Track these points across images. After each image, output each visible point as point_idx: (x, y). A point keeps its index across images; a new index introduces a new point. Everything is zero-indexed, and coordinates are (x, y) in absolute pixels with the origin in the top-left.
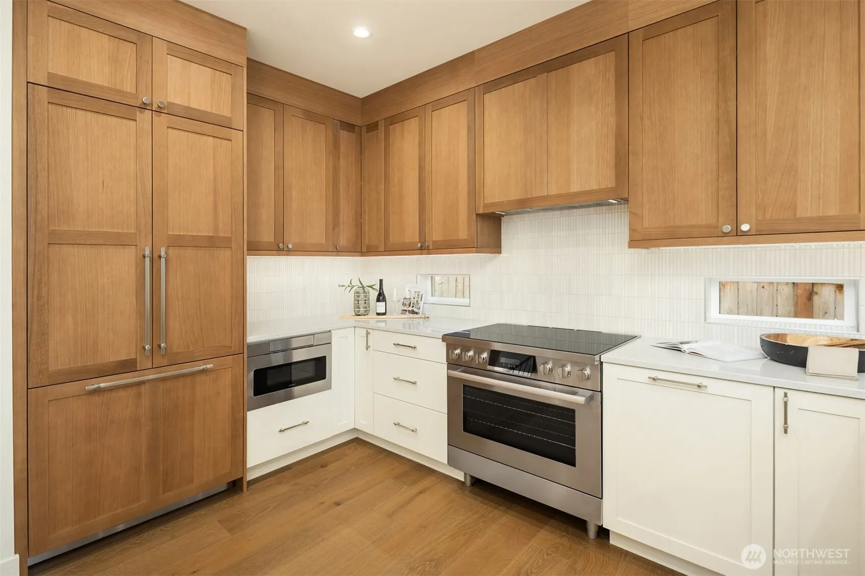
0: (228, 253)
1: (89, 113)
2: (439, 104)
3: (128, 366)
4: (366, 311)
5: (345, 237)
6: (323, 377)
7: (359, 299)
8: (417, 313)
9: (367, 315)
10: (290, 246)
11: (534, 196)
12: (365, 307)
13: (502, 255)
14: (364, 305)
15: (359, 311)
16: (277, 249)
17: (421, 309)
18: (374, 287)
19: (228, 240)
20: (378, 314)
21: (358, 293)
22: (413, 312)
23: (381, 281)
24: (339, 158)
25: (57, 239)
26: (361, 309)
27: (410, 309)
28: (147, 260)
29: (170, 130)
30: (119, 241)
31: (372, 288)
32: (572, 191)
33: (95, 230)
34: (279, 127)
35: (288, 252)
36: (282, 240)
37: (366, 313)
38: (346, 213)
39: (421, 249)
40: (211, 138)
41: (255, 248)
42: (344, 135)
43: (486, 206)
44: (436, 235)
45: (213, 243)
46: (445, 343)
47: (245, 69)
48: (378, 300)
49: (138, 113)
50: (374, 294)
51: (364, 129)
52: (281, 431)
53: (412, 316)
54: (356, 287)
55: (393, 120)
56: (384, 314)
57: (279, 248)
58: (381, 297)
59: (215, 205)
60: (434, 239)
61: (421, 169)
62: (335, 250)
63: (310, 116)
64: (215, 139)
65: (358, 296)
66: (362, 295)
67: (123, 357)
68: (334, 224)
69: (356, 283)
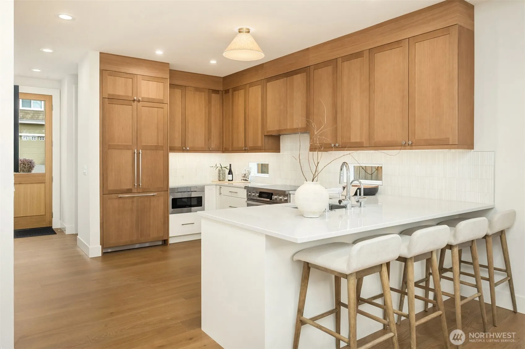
0: (162, 152)
1: (119, 105)
2: (252, 85)
3: (129, 191)
4: (223, 179)
5: (214, 143)
6: (201, 205)
7: (220, 173)
8: (247, 181)
9: (224, 181)
10: (188, 148)
11: (283, 129)
12: (223, 177)
13: (280, 153)
14: (222, 176)
15: (220, 179)
16: (182, 149)
17: (249, 178)
18: (227, 168)
19: (162, 147)
20: (229, 180)
21: (219, 170)
22: (246, 180)
23: (230, 165)
24: (211, 107)
25: (111, 147)
26: (221, 178)
27: (245, 179)
28: (136, 154)
29: (143, 107)
30: (127, 148)
31: (226, 168)
32: (294, 128)
33: (120, 144)
34: (184, 96)
35: (188, 151)
36: (184, 146)
37: (223, 180)
38: (215, 131)
39: (245, 150)
40: (156, 108)
41: (173, 149)
42: (214, 95)
43: (268, 132)
44: (250, 144)
45: (156, 148)
46: (246, 190)
47: (169, 80)
48: (229, 174)
49: (133, 103)
50: (227, 171)
51: (224, 92)
52: (182, 225)
53: (244, 181)
54: (219, 168)
55: (236, 89)
56: (232, 180)
57: (183, 149)
58: (230, 172)
59: (158, 133)
60: (250, 146)
61: (245, 113)
62: (209, 150)
63: (197, 89)
64: (158, 108)
65: (220, 172)
66: (221, 171)
67: (128, 187)
68: (209, 138)
69: (218, 165)
